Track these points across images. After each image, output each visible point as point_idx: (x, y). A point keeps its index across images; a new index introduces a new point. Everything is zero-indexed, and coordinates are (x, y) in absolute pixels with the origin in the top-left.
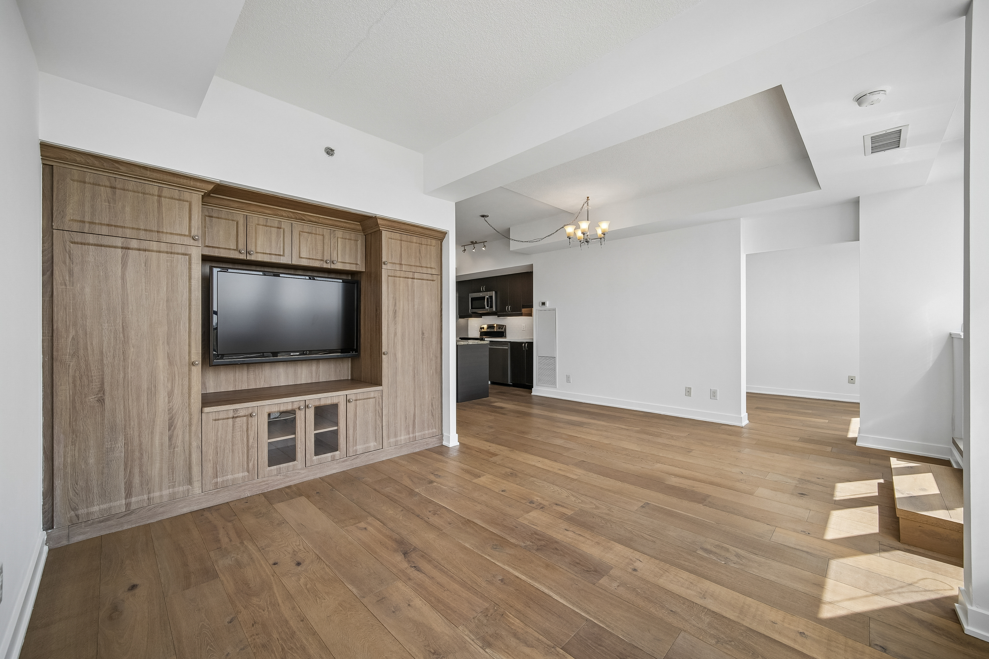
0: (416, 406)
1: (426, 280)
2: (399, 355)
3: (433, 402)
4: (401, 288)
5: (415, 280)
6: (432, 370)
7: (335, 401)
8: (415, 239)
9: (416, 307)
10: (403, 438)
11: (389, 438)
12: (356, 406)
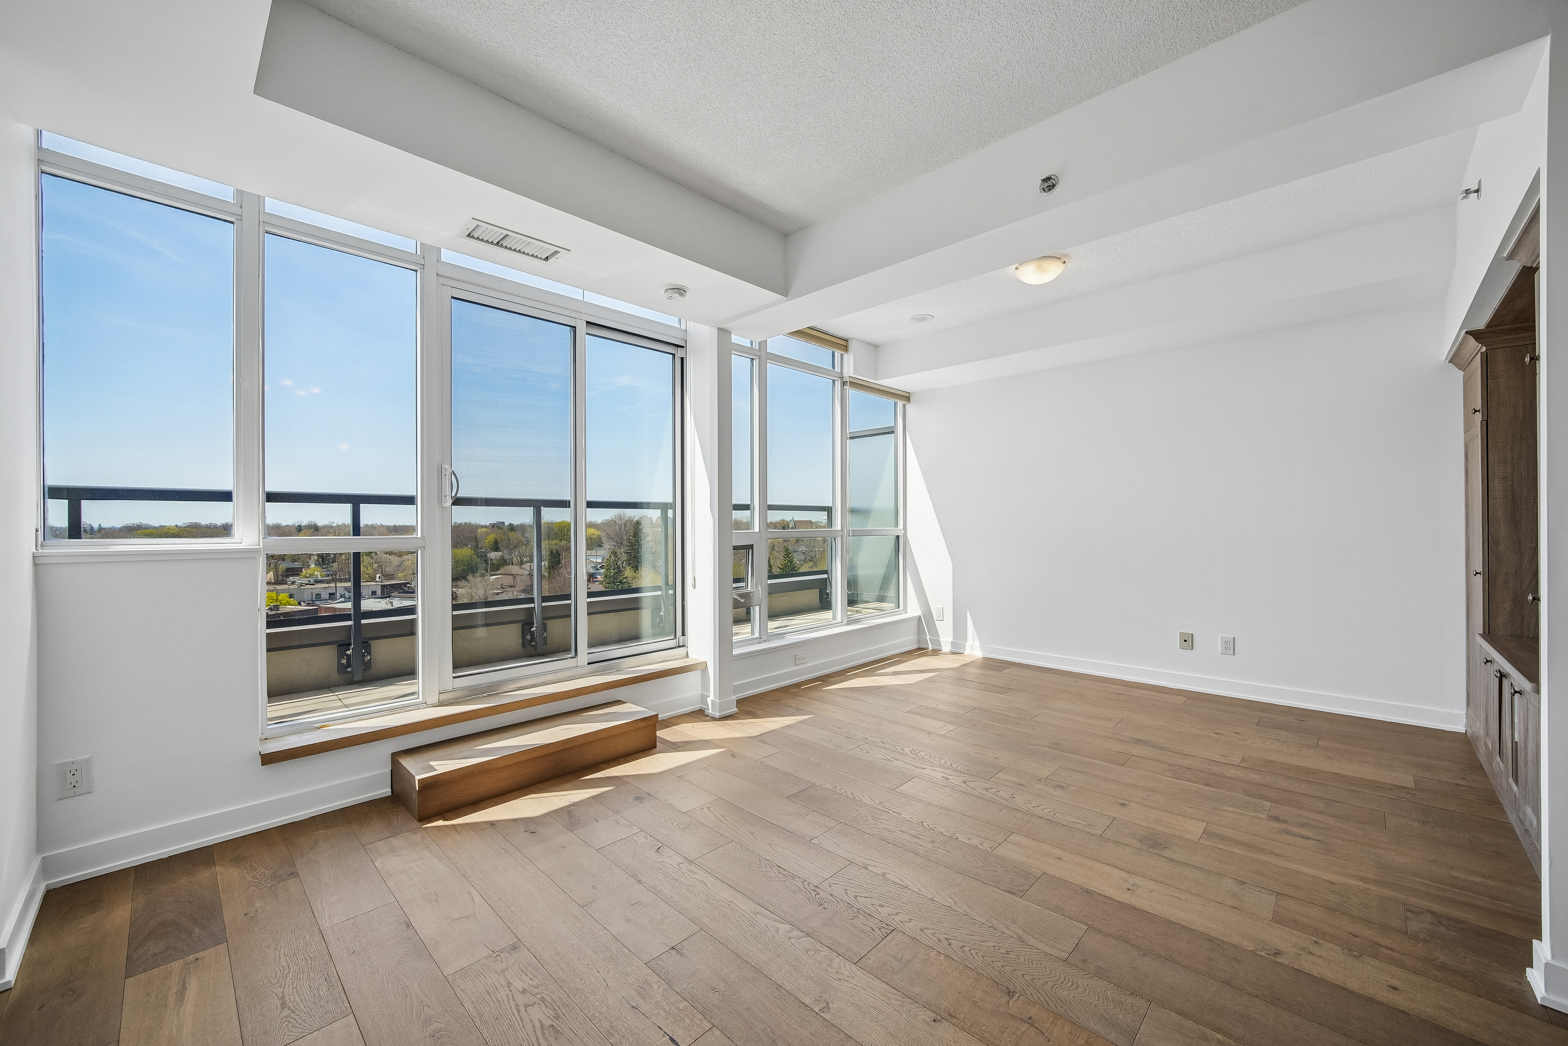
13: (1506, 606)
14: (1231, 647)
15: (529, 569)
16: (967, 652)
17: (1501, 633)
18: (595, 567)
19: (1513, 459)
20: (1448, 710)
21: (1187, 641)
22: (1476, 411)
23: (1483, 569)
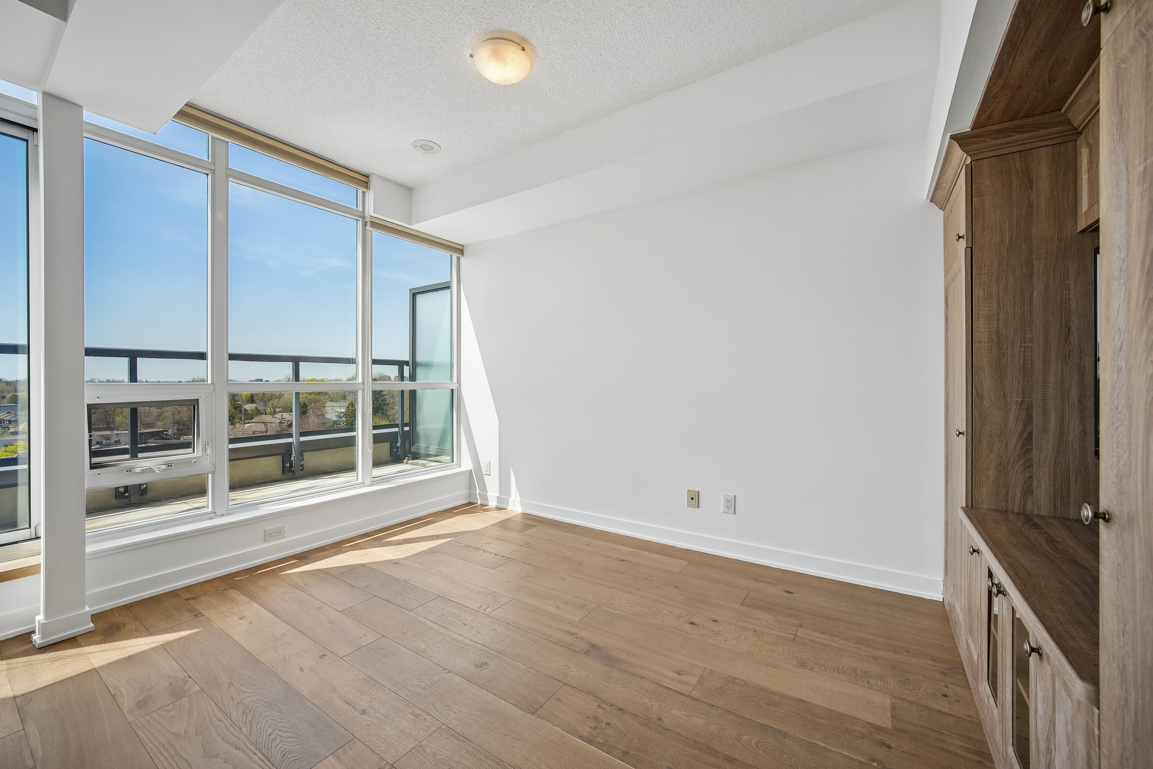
13: (990, 473)
14: (732, 505)
15: (281, 418)
16: (510, 508)
17: (984, 507)
18: (338, 416)
19: (998, 294)
20: (927, 576)
21: (694, 499)
22: (960, 237)
23: (966, 428)
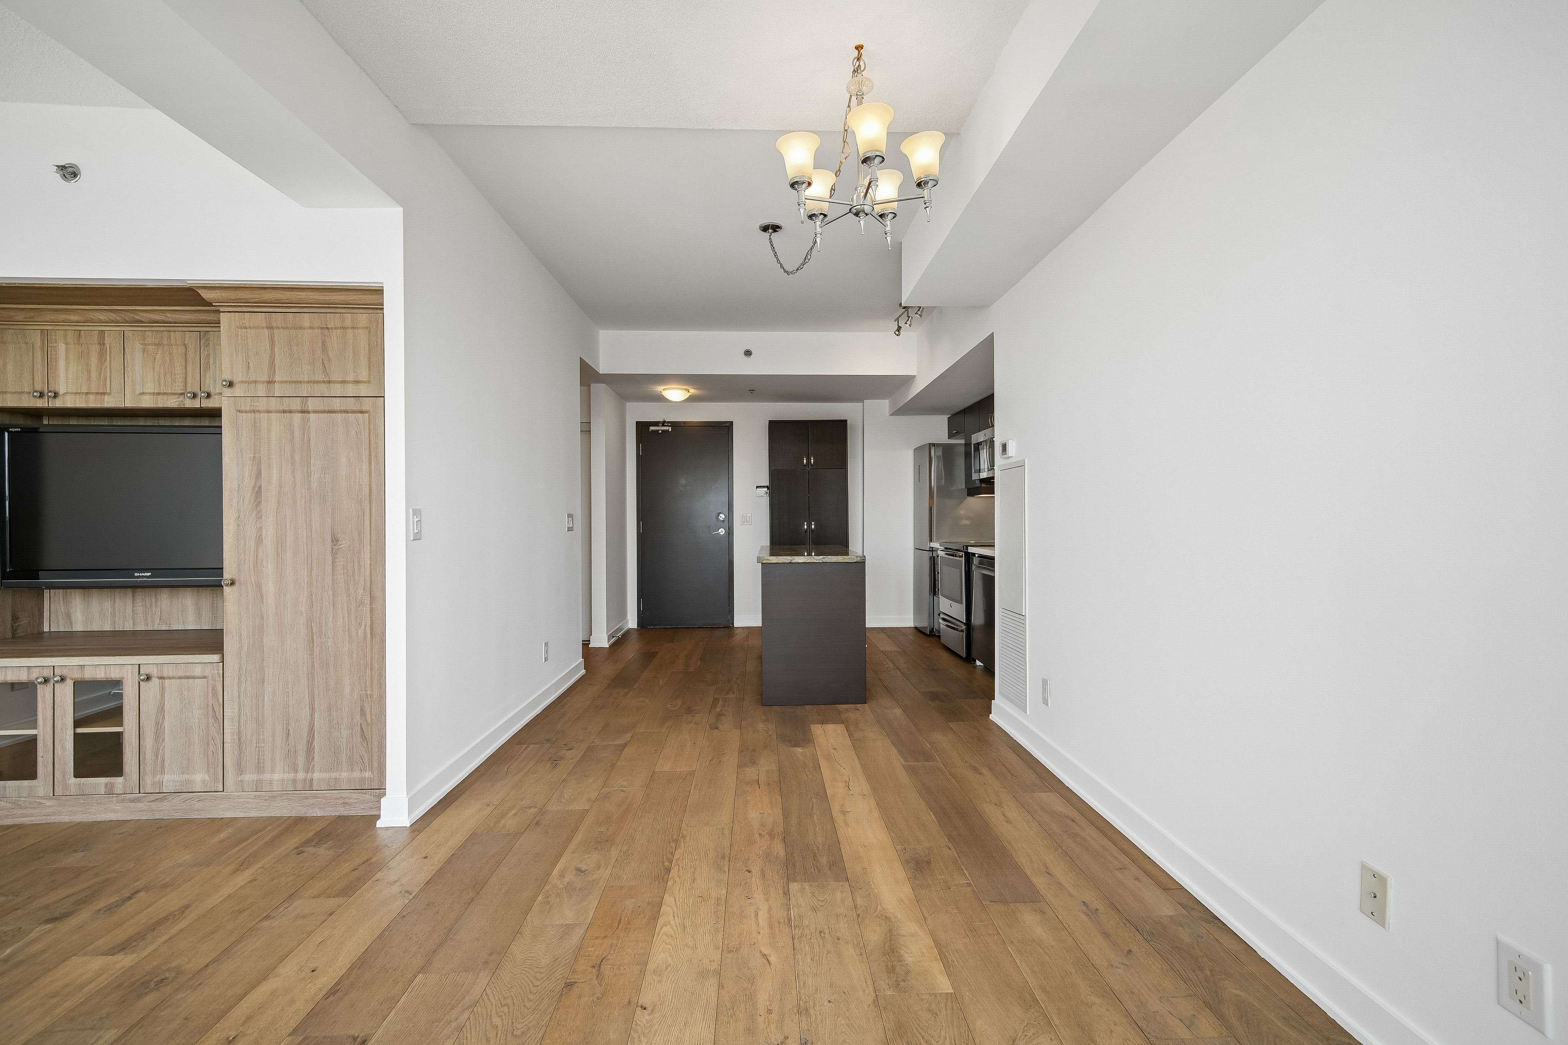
0: (317, 709)
1: (341, 412)
2: (270, 588)
3: (366, 705)
4: (273, 437)
5: (312, 415)
6: (363, 627)
7: (114, 674)
8: (306, 320)
9: (315, 477)
10: (276, 777)
11: (240, 768)
12: (163, 689)
